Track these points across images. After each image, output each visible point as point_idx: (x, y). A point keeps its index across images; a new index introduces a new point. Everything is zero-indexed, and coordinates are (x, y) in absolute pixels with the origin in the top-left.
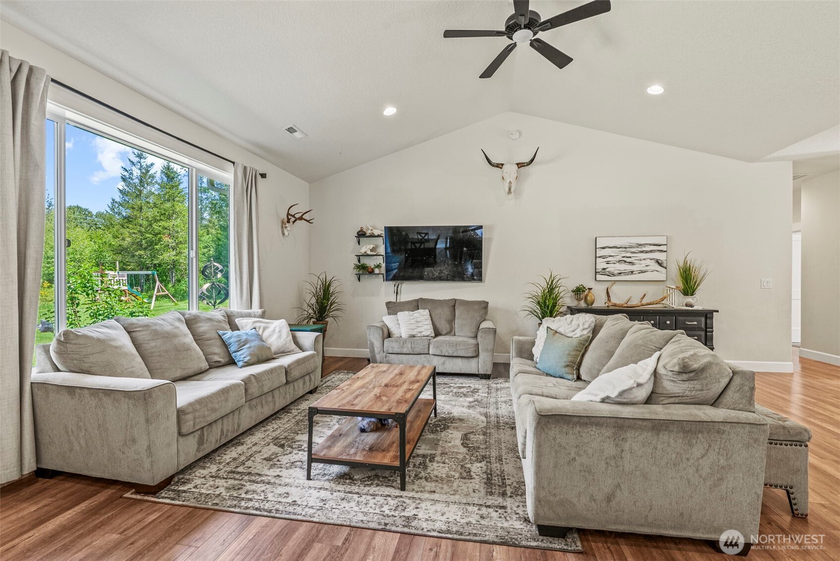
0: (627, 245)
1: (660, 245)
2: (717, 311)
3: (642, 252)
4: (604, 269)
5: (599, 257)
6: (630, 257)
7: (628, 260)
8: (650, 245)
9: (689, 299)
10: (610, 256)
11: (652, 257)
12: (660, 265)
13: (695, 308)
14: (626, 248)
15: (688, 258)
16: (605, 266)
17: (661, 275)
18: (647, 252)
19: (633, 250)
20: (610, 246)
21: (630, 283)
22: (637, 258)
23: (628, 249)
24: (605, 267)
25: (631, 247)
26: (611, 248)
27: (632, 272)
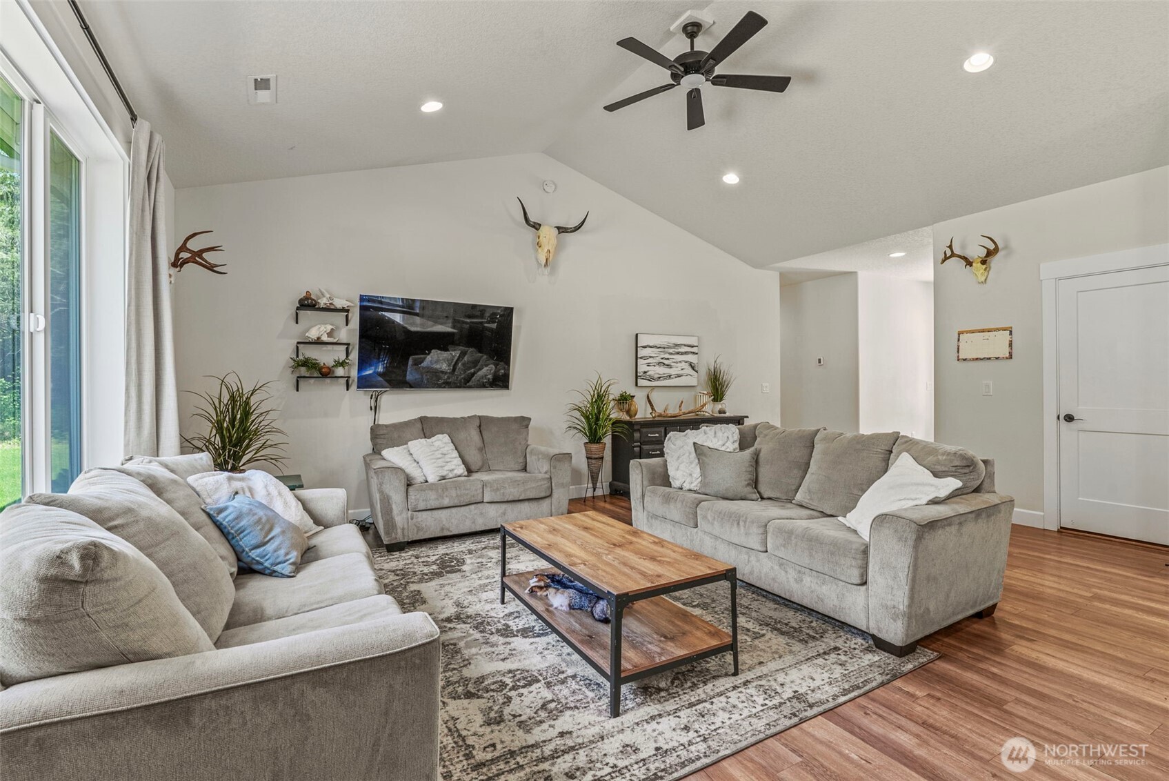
0: (665, 344)
1: (693, 347)
2: (747, 417)
3: (678, 353)
4: (645, 372)
5: (641, 358)
6: (668, 359)
7: (666, 362)
8: (685, 346)
9: (719, 406)
10: (651, 357)
11: (686, 360)
12: (693, 368)
13: (727, 415)
14: (664, 348)
15: (718, 361)
16: (647, 368)
17: (692, 381)
18: (682, 354)
19: (671, 351)
20: (651, 345)
21: (668, 388)
22: (674, 360)
23: (666, 350)
24: (646, 370)
25: (669, 347)
26: (651, 347)
27: (670, 376)
